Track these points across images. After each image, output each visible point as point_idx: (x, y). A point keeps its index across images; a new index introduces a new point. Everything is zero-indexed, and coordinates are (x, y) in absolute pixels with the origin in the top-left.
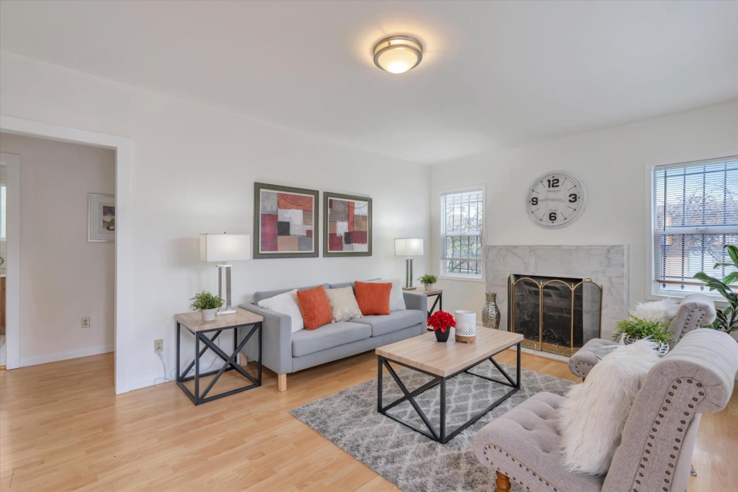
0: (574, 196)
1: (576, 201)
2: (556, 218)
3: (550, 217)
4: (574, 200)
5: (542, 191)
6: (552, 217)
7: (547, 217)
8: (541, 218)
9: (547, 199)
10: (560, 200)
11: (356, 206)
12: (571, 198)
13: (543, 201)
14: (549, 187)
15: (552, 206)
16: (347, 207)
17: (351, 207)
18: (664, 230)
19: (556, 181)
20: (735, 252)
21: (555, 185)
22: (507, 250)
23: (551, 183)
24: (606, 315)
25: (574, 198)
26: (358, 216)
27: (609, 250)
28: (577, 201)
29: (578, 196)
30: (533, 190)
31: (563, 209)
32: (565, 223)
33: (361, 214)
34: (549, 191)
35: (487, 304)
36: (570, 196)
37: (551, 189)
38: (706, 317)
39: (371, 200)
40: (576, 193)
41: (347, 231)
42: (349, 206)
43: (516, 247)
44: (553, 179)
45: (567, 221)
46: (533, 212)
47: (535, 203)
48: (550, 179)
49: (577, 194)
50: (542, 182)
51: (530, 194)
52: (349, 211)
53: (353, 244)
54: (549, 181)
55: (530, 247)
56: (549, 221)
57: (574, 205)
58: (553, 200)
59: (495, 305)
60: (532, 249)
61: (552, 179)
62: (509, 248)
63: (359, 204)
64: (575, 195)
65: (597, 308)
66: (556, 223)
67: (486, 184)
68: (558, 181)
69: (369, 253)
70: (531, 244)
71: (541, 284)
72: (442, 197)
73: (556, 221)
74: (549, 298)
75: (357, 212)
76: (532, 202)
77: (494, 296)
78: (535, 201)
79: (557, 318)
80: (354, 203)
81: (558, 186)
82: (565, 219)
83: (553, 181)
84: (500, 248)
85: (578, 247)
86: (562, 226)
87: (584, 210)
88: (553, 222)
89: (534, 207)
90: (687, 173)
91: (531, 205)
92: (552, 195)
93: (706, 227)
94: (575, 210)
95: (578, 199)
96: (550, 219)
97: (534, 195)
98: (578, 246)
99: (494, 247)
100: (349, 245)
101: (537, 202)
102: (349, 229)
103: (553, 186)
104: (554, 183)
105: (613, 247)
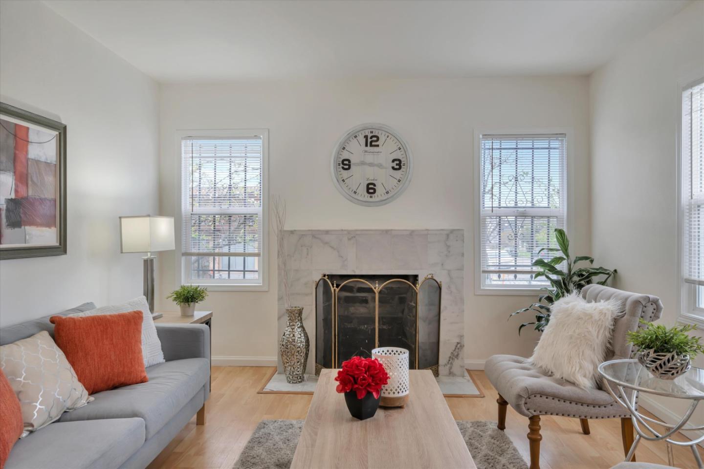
0: (398, 162)
1: (400, 168)
2: (375, 190)
3: (368, 189)
4: (398, 167)
5: (357, 151)
6: (371, 189)
7: (363, 189)
8: (355, 190)
9: (363, 163)
10: (380, 166)
11: (32, 137)
12: (394, 165)
13: (357, 164)
14: (366, 145)
15: (370, 174)
16: (12, 137)
17: (20, 139)
18: (492, 212)
19: (375, 139)
20: (561, 235)
21: (373, 143)
22: (314, 236)
23: (369, 140)
24: (444, 320)
25: (398, 165)
26: (37, 162)
27: (448, 235)
28: (402, 169)
29: (402, 163)
30: (344, 148)
31: (384, 177)
32: (388, 199)
33: (43, 159)
34: (366, 152)
35: (290, 326)
36: (393, 161)
37: (369, 148)
38: (657, 311)
39: (65, 128)
40: (400, 159)
41: (13, 196)
42: (15, 136)
43: (327, 232)
44: (372, 135)
45: (390, 196)
46: (343, 181)
47: (347, 167)
48: (366, 134)
49: (402, 160)
50: (356, 137)
51: (339, 154)
52: (16, 148)
53: (27, 228)
54: (366, 137)
55: (349, 232)
56: (367, 195)
57: (398, 174)
58: (371, 165)
59: (302, 327)
60: (353, 235)
61: (370, 135)
62: (315, 235)
63: (38, 132)
64: (400, 161)
65: (435, 312)
66: (376, 198)
67: (269, 130)
68: (378, 138)
69: (61, 248)
70: (350, 228)
71: (377, 287)
72: (183, 143)
73: (376, 195)
74: (364, 305)
75: (34, 152)
76: (341, 165)
77: (300, 312)
78: (346, 164)
79: (370, 332)
80: (28, 129)
81: (378, 146)
82: (387, 193)
83: (371, 137)
84: (302, 235)
85: (412, 233)
86: (383, 202)
87: (410, 181)
88: (371, 197)
89: (345, 174)
90: (503, 147)
91: (341, 169)
92: (369, 158)
93: (524, 209)
94: (399, 181)
95: (402, 167)
96: (368, 192)
97: (345, 155)
98: (413, 231)
99: (292, 232)
100: (17, 229)
101: (349, 166)
102: (16, 191)
103: (371, 145)
104: (372, 141)
105: (452, 231)
